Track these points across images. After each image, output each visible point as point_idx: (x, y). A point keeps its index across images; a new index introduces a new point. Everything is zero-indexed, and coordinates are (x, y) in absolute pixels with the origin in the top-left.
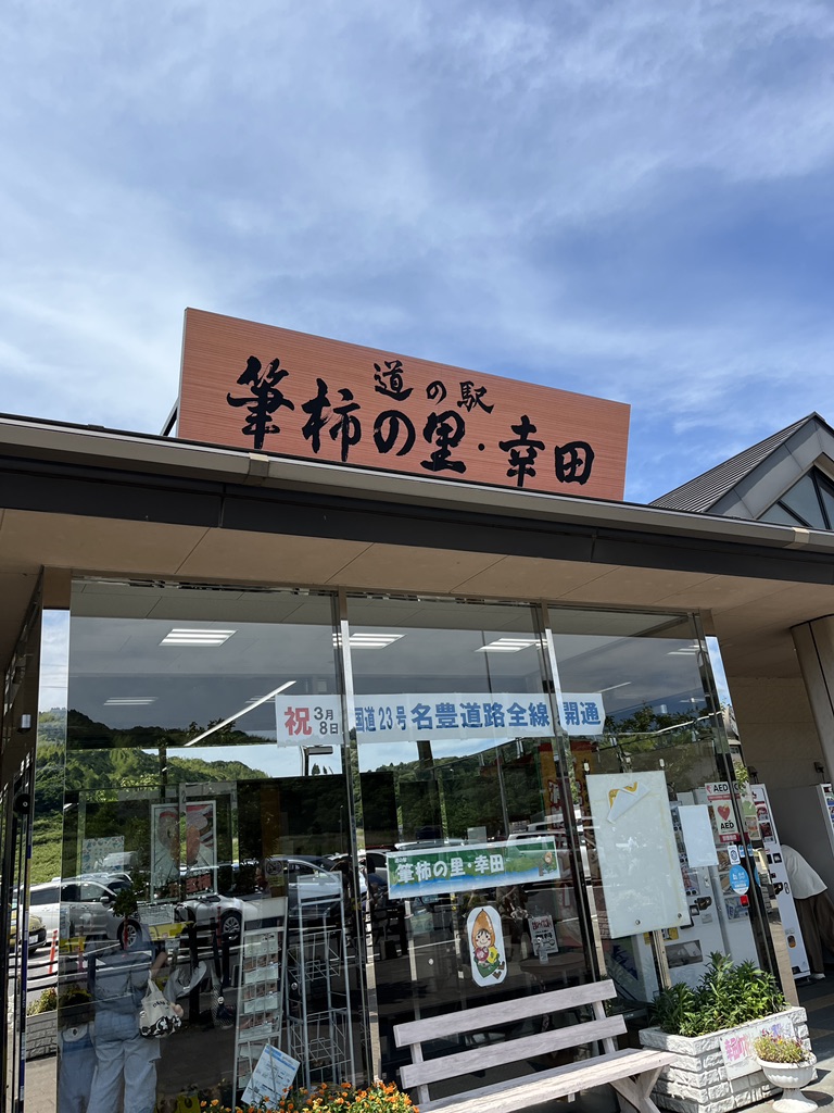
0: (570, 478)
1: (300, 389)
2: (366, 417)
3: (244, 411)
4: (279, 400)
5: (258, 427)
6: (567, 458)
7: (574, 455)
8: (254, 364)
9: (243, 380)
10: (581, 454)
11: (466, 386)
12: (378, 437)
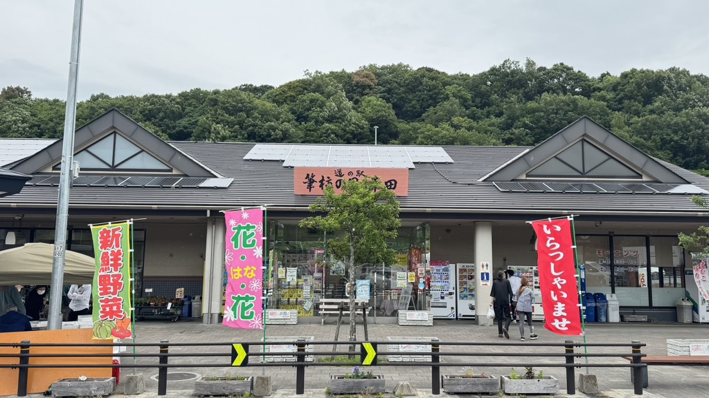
0: (390, 188)
1: (317, 178)
2: (334, 182)
3: (307, 184)
4: (314, 181)
5: (310, 187)
6: (389, 184)
7: (391, 183)
8: (308, 175)
9: (306, 178)
10: (393, 182)
11: (358, 172)
12: (337, 185)
